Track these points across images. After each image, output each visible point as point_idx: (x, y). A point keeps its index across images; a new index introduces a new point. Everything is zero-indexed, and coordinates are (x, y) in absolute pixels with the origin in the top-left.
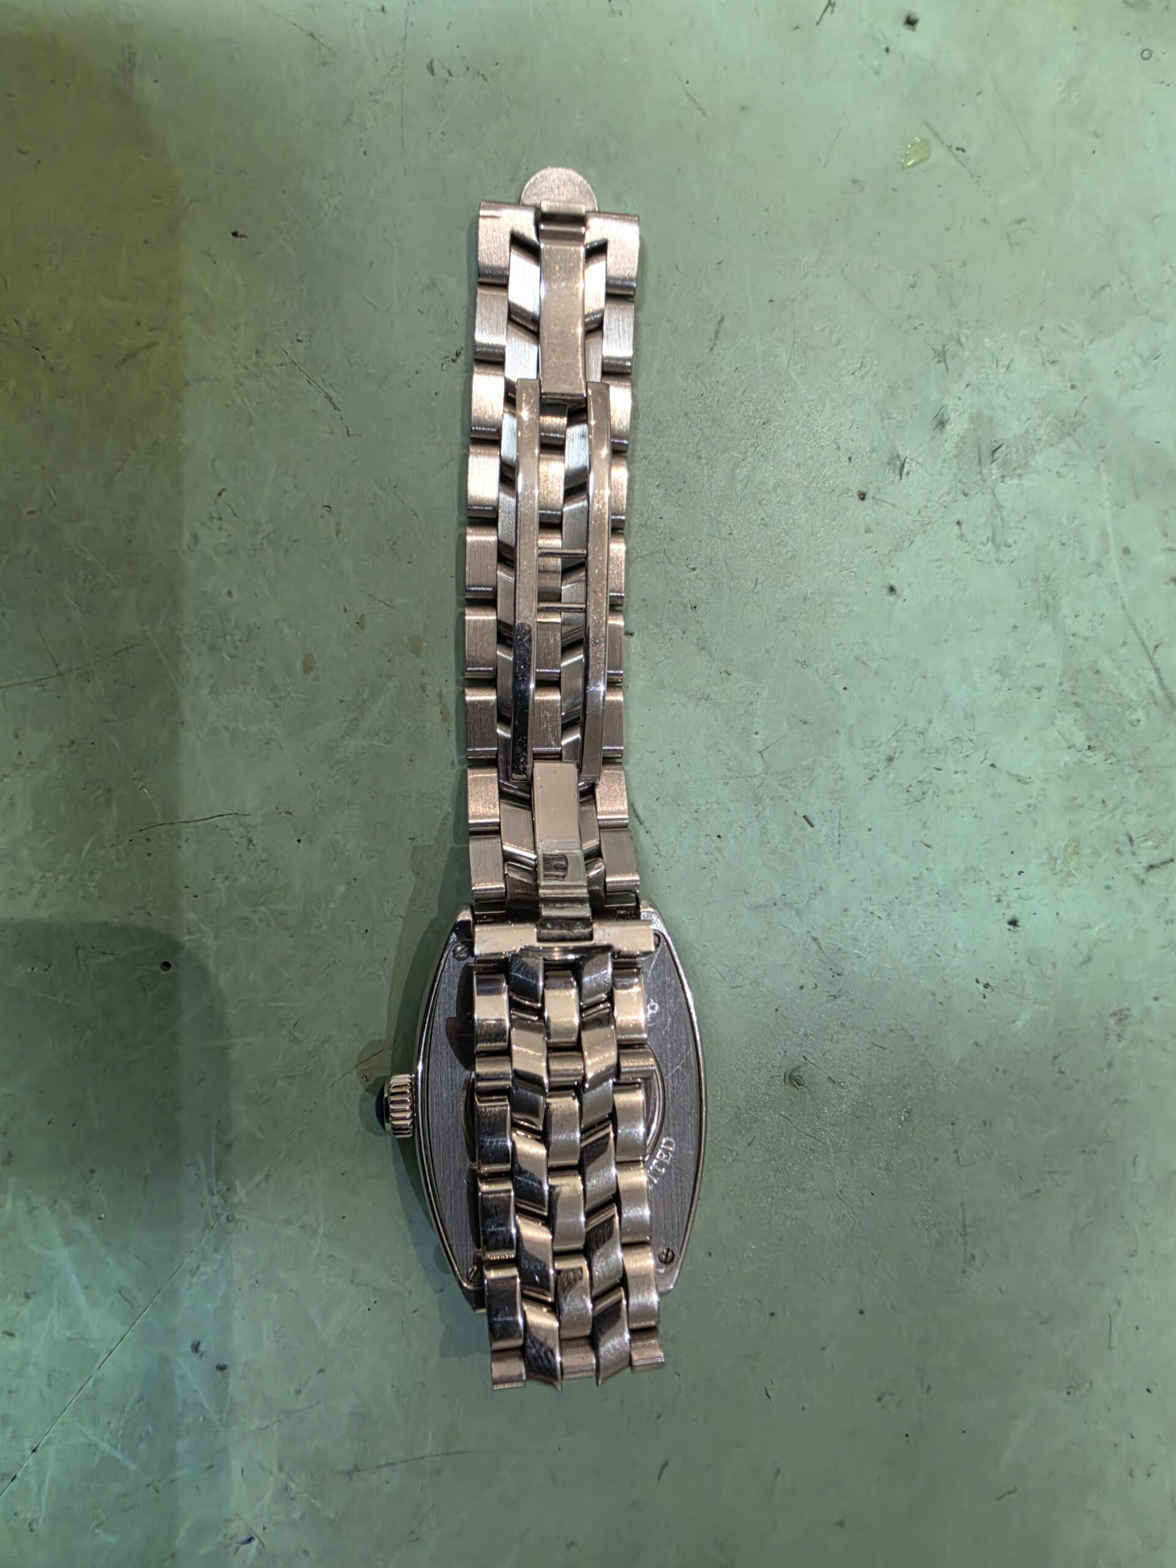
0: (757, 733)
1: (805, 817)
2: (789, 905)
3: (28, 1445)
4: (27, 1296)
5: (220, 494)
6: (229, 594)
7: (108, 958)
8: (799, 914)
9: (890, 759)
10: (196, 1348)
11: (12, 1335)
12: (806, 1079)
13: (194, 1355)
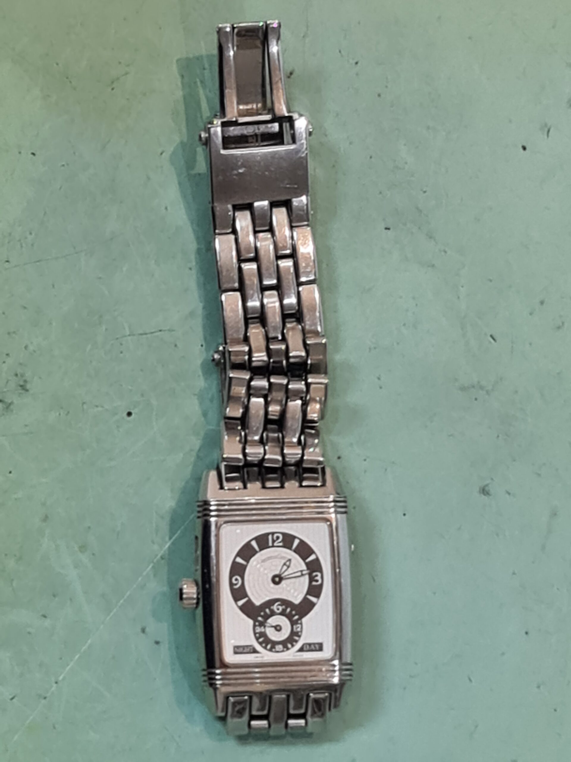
0: (462, 287)
1: (492, 336)
2: (482, 388)
3: (53, 680)
4: (54, 596)
5: (161, 154)
6: (166, 208)
7: (100, 409)
8: (488, 392)
9: (542, 303)
10: (143, 631)
11: (45, 616)
12: (492, 491)
13: (142, 635)
